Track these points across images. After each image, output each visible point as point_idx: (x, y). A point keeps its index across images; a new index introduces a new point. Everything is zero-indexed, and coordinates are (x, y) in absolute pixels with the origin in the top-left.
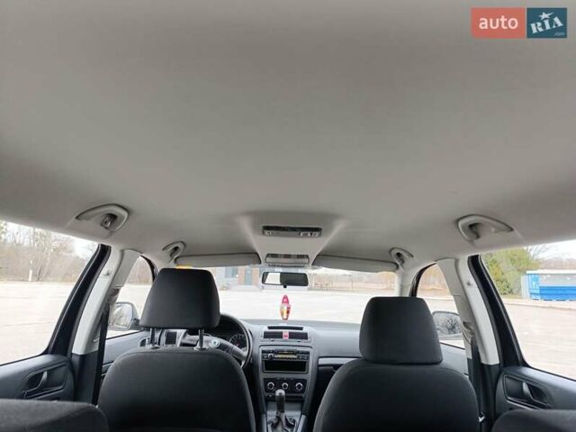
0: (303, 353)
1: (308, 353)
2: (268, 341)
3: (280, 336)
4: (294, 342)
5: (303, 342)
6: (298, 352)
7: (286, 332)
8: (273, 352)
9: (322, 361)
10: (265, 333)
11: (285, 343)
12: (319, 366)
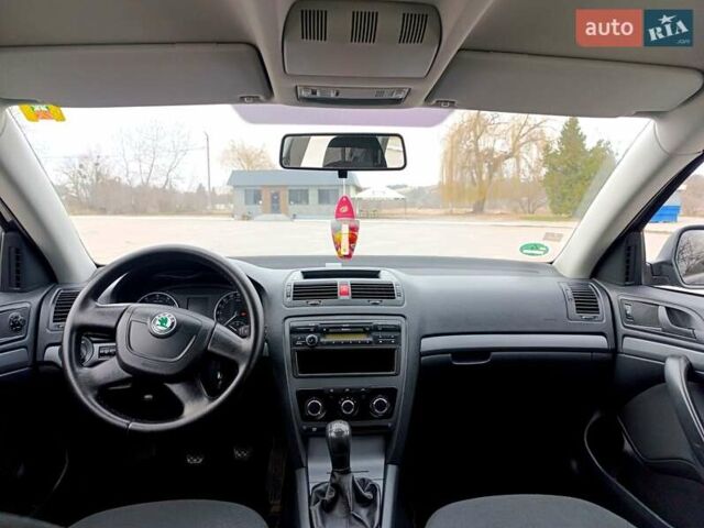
0: (386, 329)
1: (397, 329)
2: (305, 307)
3: (330, 292)
4: (365, 306)
5: (385, 306)
6: (375, 329)
7: (344, 284)
8: (317, 330)
9: (429, 344)
10: (297, 287)
11: (344, 309)
12: (422, 354)
